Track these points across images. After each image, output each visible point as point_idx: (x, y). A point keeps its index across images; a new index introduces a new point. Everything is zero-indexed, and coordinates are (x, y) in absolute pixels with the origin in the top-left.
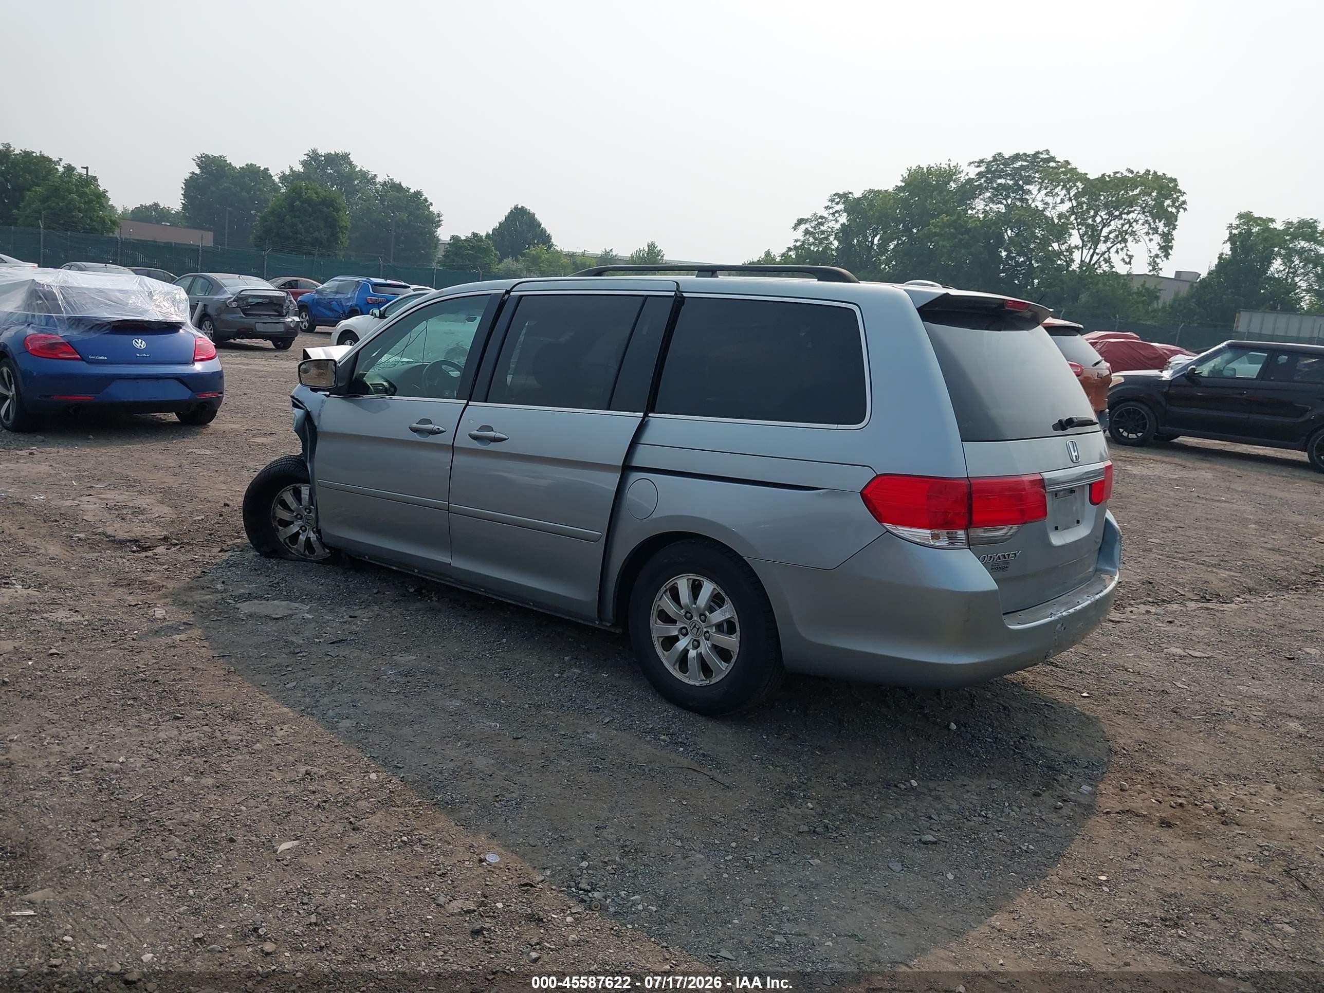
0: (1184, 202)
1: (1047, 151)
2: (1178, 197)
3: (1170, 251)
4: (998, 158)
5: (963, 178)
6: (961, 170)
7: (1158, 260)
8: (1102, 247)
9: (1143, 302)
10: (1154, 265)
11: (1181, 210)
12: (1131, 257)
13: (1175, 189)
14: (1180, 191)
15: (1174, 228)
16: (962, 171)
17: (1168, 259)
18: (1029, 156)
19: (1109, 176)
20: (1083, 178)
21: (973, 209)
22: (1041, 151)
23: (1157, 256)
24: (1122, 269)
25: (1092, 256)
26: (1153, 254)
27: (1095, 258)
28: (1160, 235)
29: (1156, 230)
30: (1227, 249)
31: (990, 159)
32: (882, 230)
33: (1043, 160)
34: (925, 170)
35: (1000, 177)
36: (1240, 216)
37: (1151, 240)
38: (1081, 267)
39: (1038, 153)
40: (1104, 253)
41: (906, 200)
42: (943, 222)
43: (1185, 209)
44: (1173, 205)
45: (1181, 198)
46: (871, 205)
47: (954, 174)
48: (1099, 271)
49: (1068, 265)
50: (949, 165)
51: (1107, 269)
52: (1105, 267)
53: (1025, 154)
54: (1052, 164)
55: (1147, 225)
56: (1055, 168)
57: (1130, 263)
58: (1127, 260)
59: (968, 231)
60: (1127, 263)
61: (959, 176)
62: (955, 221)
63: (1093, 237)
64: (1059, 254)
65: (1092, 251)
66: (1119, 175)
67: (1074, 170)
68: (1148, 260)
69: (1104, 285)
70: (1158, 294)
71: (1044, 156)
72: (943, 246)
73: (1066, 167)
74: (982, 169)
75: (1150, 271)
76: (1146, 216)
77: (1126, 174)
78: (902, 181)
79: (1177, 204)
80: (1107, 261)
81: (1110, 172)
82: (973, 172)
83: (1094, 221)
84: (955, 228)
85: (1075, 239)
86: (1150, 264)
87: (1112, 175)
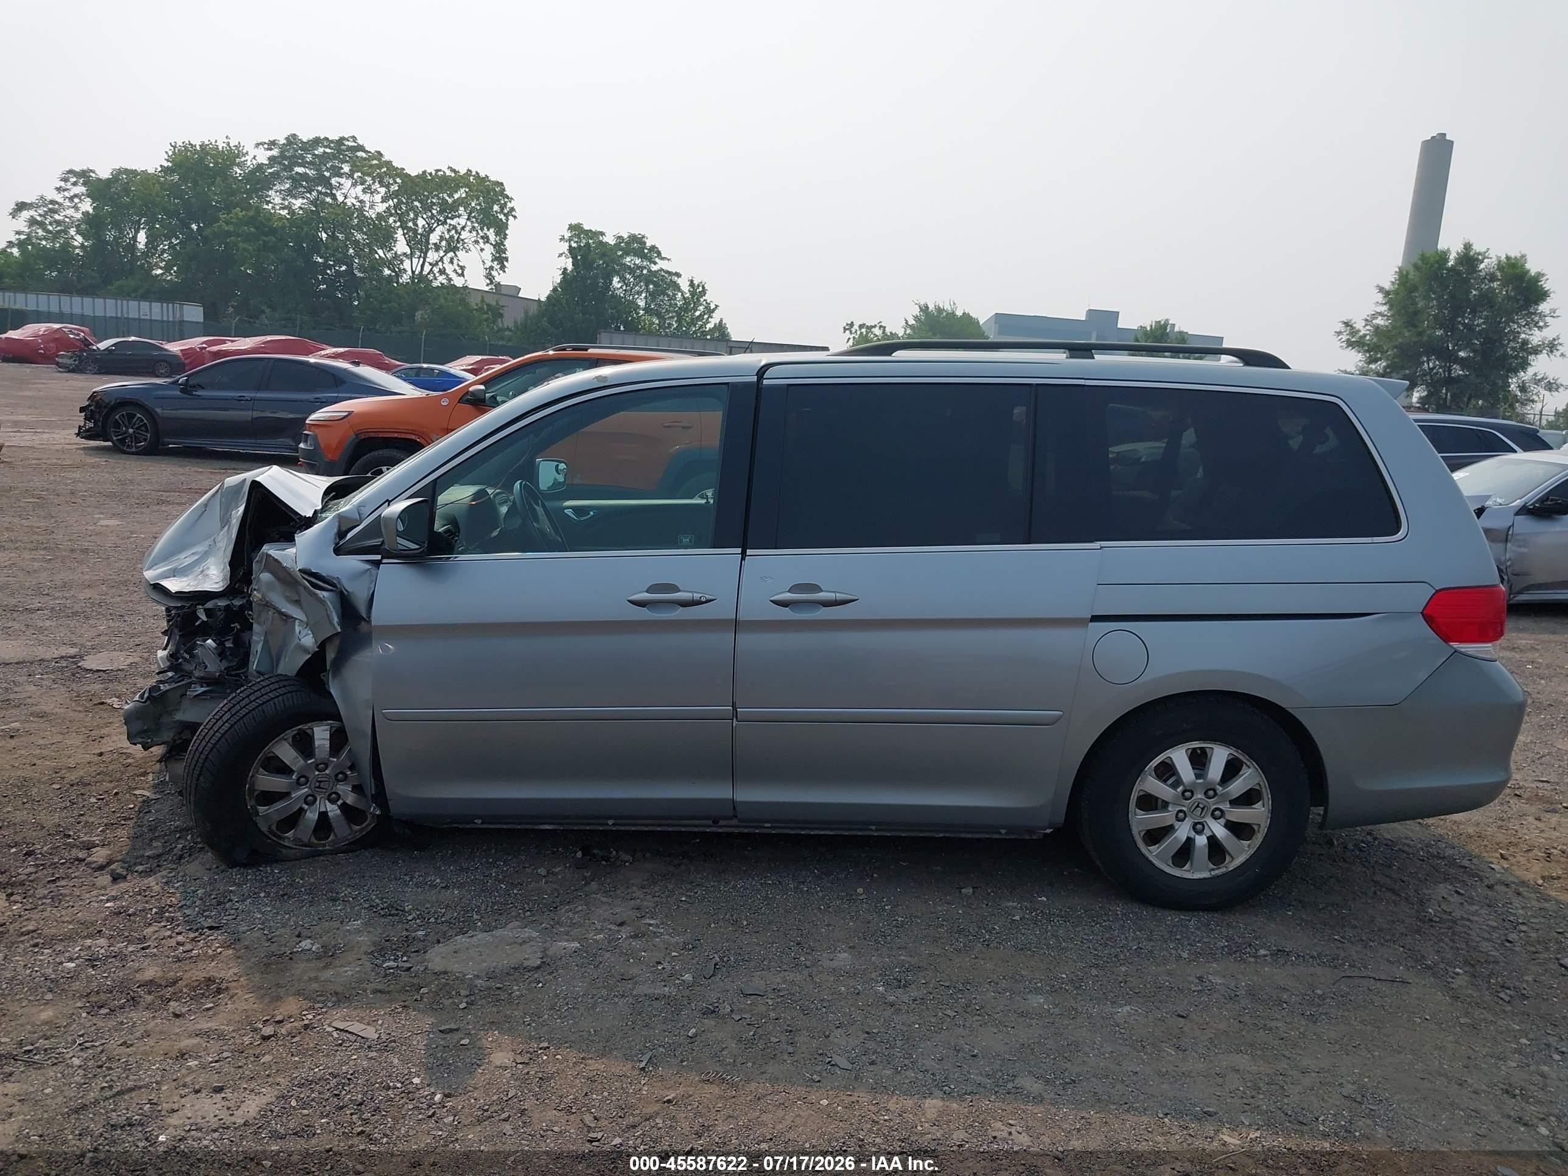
0: (512, 209)
1: (354, 138)
2: (505, 203)
3: (505, 263)
4: (292, 140)
5: (250, 163)
6: (245, 151)
7: (494, 273)
8: (432, 256)
9: (487, 320)
10: (490, 277)
11: (510, 218)
12: (462, 268)
13: (502, 192)
14: (508, 197)
15: (505, 238)
16: (247, 153)
17: (504, 271)
18: (332, 142)
19: (431, 174)
20: (400, 173)
21: (268, 203)
22: (346, 136)
23: (491, 268)
24: (458, 282)
25: (423, 266)
26: (488, 265)
27: (427, 268)
28: (491, 244)
29: (486, 239)
30: (569, 264)
31: (283, 141)
32: (146, 223)
33: (350, 148)
34: (198, 148)
35: (300, 165)
36: (572, 228)
37: (482, 250)
38: (412, 278)
39: (342, 139)
40: (437, 264)
41: (176, 185)
42: (238, 218)
43: (515, 217)
44: (502, 212)
45: (509, 204)
46: (126, 190)
47: (238, 156)
48: (436, 284)
49: (398, 275)
50: (228, 144)
51: (445, 281)
52: (442, 279)
53: (326, 139)
54: (360, 154)
55: (474, 233)
56: (365, 159)
57: (462, 275)
58: (460, 272)
59: (273, 231)
60: (459, 275)
61: (243, 159)
62: (252, 217)
63: (419, 244)
64: (384, 262)
65: (422, 260)
66: (440, 173)
67: (389, 164)
68: (484, 272)
69: (445, 299)
70: (501, 311)
71: (351, 144)
72: (245, 249)
73: (379, 160)
74: (275, 152)
75: (488, 285)
76: (472, 222)
77: (448, 173)
78: (168, 160)
79: (506, 211)
80: (442, 272)
81: (431, 169)
82: (263, 157)
83: (416, 225)
84: (256, 228)
85: (401, 246)
86: (487, 278)
87: (434, 173)
